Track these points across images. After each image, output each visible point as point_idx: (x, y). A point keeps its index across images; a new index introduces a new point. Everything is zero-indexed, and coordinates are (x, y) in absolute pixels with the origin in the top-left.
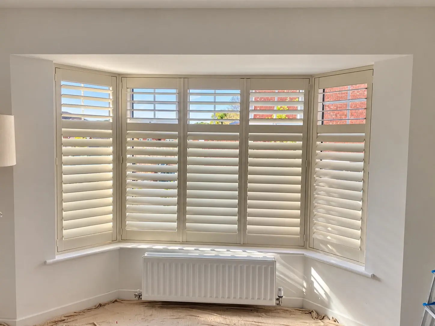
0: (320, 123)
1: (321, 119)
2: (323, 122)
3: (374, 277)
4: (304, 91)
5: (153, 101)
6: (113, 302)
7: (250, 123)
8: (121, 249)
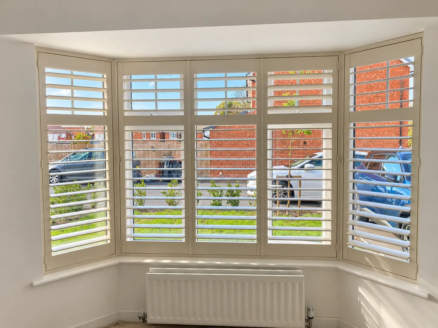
0: (352, 110)
1: (353, 105)
2: (355, 108)
3: (430, 298)
4: (332, 71)
5: (155, 89)
6: (115, 325)
7: (269, 112)
8: (121, 264)
